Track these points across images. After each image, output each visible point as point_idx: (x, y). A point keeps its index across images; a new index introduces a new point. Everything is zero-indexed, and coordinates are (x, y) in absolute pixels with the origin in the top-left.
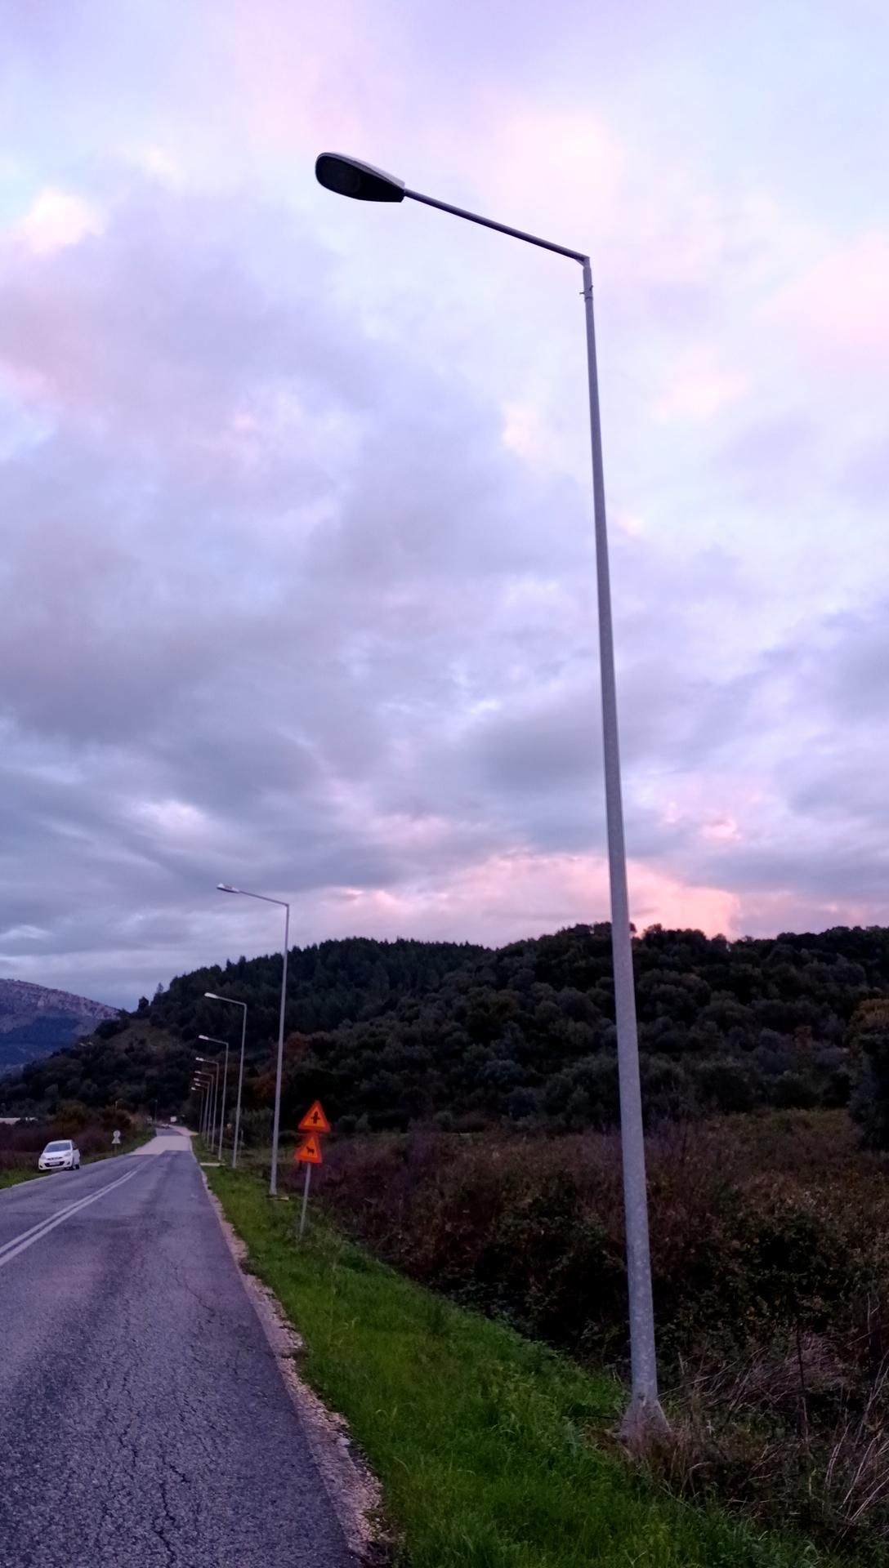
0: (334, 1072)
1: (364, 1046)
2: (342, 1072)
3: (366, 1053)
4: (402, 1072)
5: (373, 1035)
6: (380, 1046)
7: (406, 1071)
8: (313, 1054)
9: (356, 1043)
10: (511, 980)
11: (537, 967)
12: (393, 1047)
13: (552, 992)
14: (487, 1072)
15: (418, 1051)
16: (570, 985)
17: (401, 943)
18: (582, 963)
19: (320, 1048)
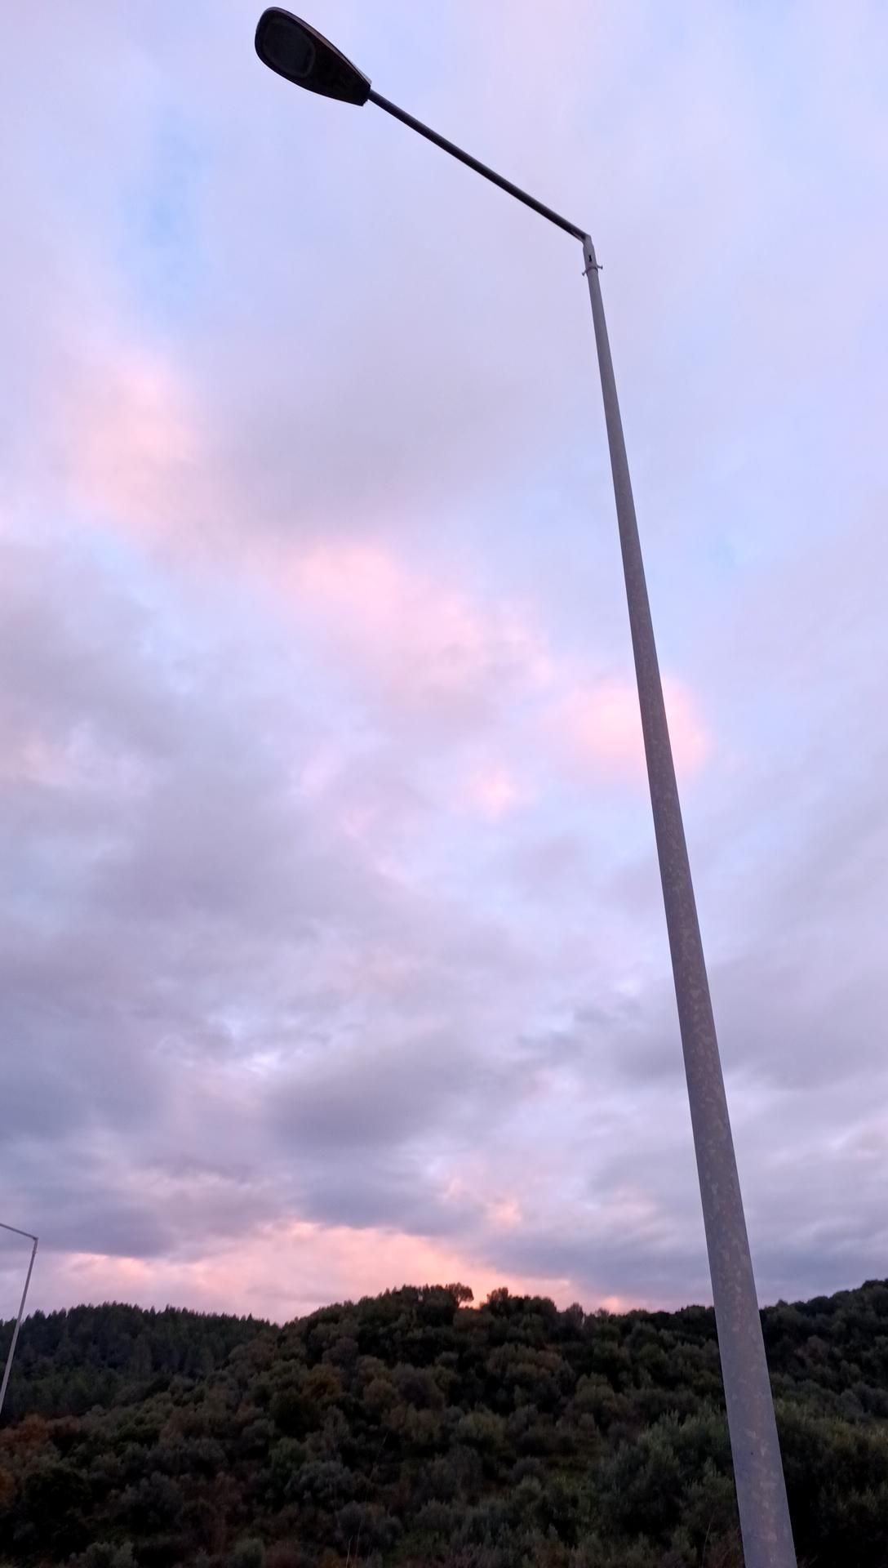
0: (83, 1473)
1: (129, 1437)
2: (95, 1475)
3: (131, 1448)
4: (182, 1477)
5: (140, 1422)
6: (150, 1438)
7: (187, 1475)
8: (53, 1448)
9: (116, 1433)
10: (326, 1353)
11: (360, 1338)
12: (169, 1439)
13: (383, 1369)
14: (304, 1478)
15: (207, 1447)
16: (405, 1361)
17: (171, 1313)
18: (418, 1333)
19: (64, 1441)
